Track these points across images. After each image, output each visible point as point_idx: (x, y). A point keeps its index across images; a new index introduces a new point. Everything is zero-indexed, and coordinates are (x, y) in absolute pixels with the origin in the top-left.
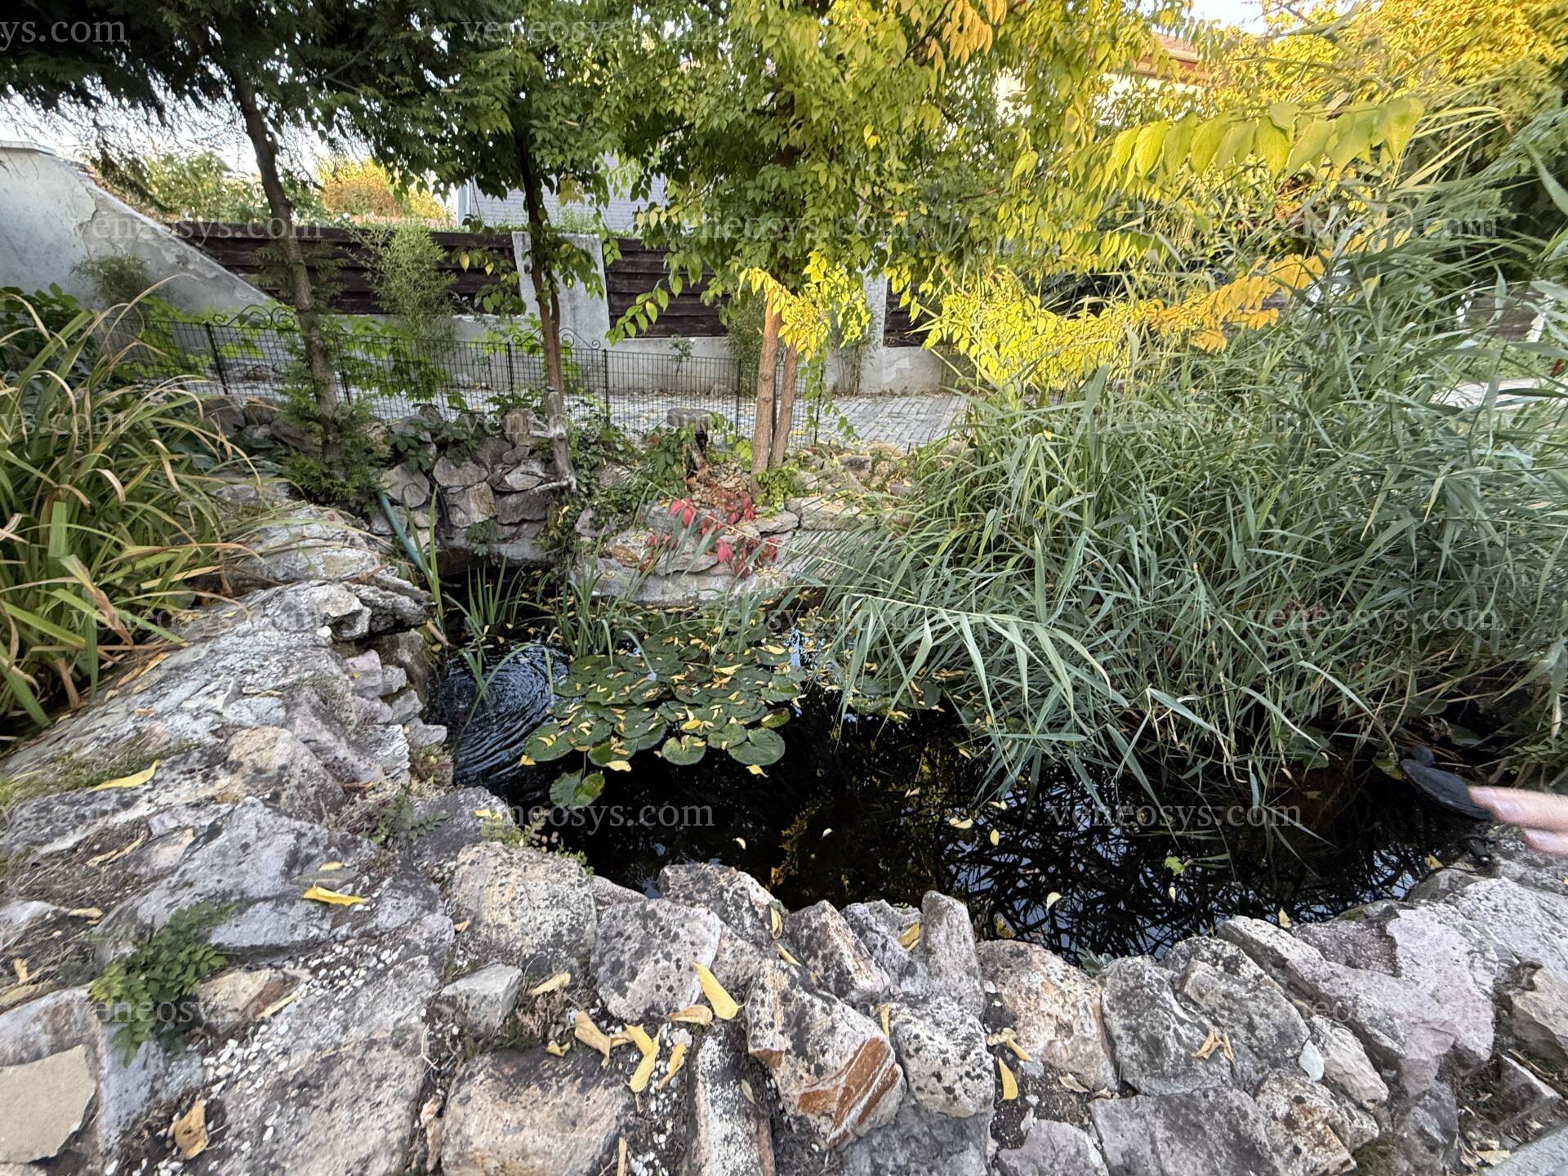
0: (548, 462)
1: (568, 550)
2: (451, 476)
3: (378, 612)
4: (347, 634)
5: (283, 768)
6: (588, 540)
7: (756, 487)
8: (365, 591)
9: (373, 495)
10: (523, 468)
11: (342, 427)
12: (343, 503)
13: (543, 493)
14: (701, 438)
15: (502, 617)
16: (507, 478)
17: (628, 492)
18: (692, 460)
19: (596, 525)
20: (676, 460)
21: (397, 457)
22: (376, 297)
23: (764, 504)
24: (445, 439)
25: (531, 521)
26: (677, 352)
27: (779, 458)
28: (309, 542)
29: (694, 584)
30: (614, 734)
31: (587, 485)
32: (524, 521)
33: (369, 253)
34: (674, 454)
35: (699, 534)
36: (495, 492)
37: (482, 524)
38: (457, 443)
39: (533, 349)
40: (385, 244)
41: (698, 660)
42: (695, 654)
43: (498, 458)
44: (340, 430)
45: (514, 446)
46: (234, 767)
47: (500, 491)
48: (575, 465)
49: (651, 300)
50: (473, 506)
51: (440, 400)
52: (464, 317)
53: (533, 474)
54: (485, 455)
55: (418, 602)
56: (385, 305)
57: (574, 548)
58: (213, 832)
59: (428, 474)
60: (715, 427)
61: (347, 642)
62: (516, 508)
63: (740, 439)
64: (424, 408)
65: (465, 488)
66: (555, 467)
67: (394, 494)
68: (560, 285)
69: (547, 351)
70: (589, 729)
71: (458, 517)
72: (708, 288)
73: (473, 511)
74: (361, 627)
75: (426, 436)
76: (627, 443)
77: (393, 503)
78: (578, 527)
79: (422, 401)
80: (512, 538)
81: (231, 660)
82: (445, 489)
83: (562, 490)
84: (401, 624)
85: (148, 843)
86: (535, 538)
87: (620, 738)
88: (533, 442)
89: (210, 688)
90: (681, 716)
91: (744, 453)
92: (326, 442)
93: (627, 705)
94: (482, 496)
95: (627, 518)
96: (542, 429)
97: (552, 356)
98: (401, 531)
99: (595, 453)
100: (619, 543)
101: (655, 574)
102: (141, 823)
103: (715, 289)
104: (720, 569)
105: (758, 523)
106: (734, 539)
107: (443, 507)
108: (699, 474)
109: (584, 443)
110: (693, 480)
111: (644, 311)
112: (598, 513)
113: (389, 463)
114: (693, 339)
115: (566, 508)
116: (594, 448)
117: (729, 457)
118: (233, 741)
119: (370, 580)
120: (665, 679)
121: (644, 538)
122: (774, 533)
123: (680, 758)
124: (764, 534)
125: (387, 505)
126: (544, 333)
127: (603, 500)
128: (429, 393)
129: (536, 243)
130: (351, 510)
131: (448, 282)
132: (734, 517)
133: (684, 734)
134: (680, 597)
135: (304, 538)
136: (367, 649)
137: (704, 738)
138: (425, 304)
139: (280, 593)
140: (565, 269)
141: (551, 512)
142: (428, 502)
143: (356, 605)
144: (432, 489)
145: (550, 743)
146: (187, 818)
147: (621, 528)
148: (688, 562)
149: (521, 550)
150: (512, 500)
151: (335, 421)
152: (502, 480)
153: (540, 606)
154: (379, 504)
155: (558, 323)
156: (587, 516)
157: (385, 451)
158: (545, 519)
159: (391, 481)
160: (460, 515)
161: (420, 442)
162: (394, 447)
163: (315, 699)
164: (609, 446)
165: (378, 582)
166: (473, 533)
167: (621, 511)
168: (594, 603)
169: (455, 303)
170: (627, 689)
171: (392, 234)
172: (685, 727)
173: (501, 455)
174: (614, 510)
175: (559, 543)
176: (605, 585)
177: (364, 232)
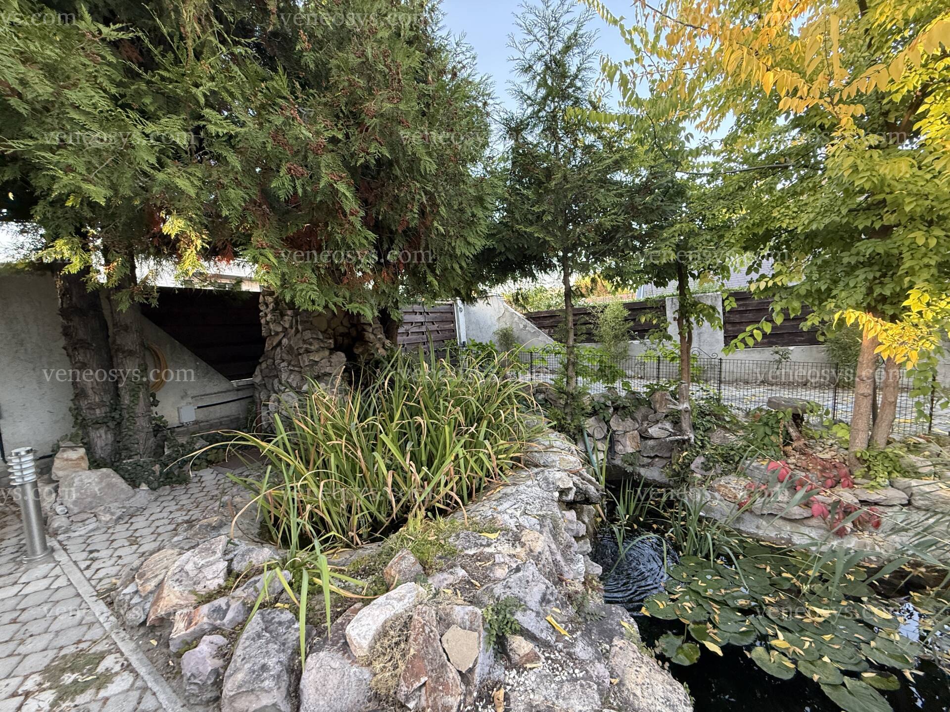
0: (676, 423)
1: (684, 480)
2: (619, 425)
3: (579, 491)
4: (564, 498)
5: (540, 553)
6: (699, 476)
7: (854, 460)
8: (575, 478)
9: (580, 430)
10: (660, 425)
11: (574, 397)
12: (568, 433)
13: (672, 442)
14: (797, 419)
15: (637, 513)
16: (649, 430)
17: (732, 450)
18: (788, 433)
19: (706, 468)
20: (773, 432)
21: (595, 413)
22: (594, 335)
23: (863, 477)
24: (619, 405)
25: (661, 457)
26: (777, 357)
27: (880, 441)
28: (555, 450)
29: (788, 527)
30: (710, 620)
31: (701, 440)
32: (656, 456)
33: (594, 316)
34: (772, 428)
35: (793, 489)
36: (641, 437)
37: (632, 454)
38: (624, 408)
39: (673, 359)
40: (602, 312)
41: (789, 591)
42: (786, 586)
43: (645, 418)
44: (573, 398)
45: (655, 412)
46: (523, 545)
47: (644, 437)
48: (694, 427)
49: (758, 329)
50: (628, 443)
51: (618, 384)
52: (634, 342)
53: (666, 430)
54: (639, 415)
55: (597, 490)
56: (596, 339)
57: (688, 480)
58: (518, 570)
59: (607, 423)
60: (811, 412)
61: (563, 502)
62: (653, 448)
63: (836, 422)
64: (610, 388)
65: (625, 432)
66: (681, 427)
67: (590, 432)
68: (694, 325)
69: (682, 361)
70: (691, 609)
71: (619, 448)
72: (806, 320)
73: (628, 446)
74: (571, 497)
75: (609, 403)
76: (734, 417)
77: (589, 435)
78: (693, 466)
79: (610, 385)
80: (649, 465)
81: (523, 496)
82: (614, 432)
83: (684, 441)
84: (588, 501)
85: (494, 564)
86: (663, 467)
87: (715, 627)
88: (668, 411)
89: (516, 506)
90: (770, 632)
91: (842, 433)
92: (567, 403)
93: (723, 603)
94: (634, 438)
95: (730, 467)
96: (675, 404)
97: (685, 363)
98: (590, 450)
99: (709, 421)
100: (722, 483)
101: (751, 512)
102: (492, 555)
103: (813, 320)
104: (814, 522)
105: (858, 492)
106: (830, 501)
107: (612, 441)
108: (795, 444)
109: (702, 414)
110: (789, 448)
111: (752, 336)
112: (708, 459)
113: (590, 415)
114: (791, 348)
115: (685, 453)
116: (708, 418)
117: (824, 435)
118: (523, 533)
119: (577, 473)
120: (756, 596)
121: (744, 484)
122: (876, 504)
123: (770, 669)
124: (864, 502)
125: (586, 435)
126: (681, 351)
127: (712, 451)
128: (614, 381)
129: (682, 306)
130: (570, 436)
131: (628, 326)
132: (829, 482)
133: (773, 649)
134: (773, 535)
135: (553, 447)
136: (570, 509)
137: (795, 662)
138: (616, 337)
139: (543, 471)
140: (699, 316)
141: (675, 454)
142: (605, 438)
143: (571, 485)
144: (608, 431)
145: (662, 607)
146: (507, 559)
147: (725, 473)
148: (782, 509)
149: (652, 473)
150: (651, 443)
151: (572, 394)
152: (647, 430)
153: (662, 512)
154: (582, 435)
155: (690, 345)
156: (699, 460)
157: (589, 409)
158: (670, 457)
159: (590, 424)
160: (620, 447)
161: (606, 406)
162: (593, 407)
163: (551, 526)
164: (719, 417)
165: (581, 475)
166: (627, 458)
167: (725, 461)
168: (700, 520)
169: (631, 335)
170: (723, 591)
171: (606, 307)
172: (774, 642)
173: (648, 416)
174: (720, 459)
175: (678, 474)
176: (710, 509)
177: (594, 307)
